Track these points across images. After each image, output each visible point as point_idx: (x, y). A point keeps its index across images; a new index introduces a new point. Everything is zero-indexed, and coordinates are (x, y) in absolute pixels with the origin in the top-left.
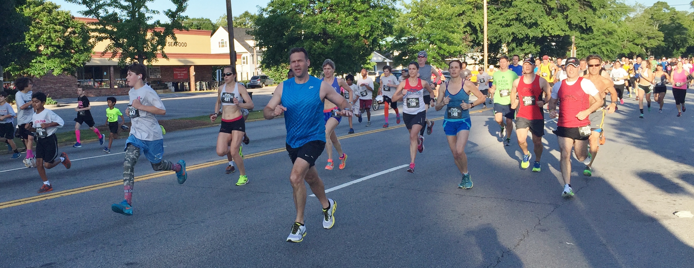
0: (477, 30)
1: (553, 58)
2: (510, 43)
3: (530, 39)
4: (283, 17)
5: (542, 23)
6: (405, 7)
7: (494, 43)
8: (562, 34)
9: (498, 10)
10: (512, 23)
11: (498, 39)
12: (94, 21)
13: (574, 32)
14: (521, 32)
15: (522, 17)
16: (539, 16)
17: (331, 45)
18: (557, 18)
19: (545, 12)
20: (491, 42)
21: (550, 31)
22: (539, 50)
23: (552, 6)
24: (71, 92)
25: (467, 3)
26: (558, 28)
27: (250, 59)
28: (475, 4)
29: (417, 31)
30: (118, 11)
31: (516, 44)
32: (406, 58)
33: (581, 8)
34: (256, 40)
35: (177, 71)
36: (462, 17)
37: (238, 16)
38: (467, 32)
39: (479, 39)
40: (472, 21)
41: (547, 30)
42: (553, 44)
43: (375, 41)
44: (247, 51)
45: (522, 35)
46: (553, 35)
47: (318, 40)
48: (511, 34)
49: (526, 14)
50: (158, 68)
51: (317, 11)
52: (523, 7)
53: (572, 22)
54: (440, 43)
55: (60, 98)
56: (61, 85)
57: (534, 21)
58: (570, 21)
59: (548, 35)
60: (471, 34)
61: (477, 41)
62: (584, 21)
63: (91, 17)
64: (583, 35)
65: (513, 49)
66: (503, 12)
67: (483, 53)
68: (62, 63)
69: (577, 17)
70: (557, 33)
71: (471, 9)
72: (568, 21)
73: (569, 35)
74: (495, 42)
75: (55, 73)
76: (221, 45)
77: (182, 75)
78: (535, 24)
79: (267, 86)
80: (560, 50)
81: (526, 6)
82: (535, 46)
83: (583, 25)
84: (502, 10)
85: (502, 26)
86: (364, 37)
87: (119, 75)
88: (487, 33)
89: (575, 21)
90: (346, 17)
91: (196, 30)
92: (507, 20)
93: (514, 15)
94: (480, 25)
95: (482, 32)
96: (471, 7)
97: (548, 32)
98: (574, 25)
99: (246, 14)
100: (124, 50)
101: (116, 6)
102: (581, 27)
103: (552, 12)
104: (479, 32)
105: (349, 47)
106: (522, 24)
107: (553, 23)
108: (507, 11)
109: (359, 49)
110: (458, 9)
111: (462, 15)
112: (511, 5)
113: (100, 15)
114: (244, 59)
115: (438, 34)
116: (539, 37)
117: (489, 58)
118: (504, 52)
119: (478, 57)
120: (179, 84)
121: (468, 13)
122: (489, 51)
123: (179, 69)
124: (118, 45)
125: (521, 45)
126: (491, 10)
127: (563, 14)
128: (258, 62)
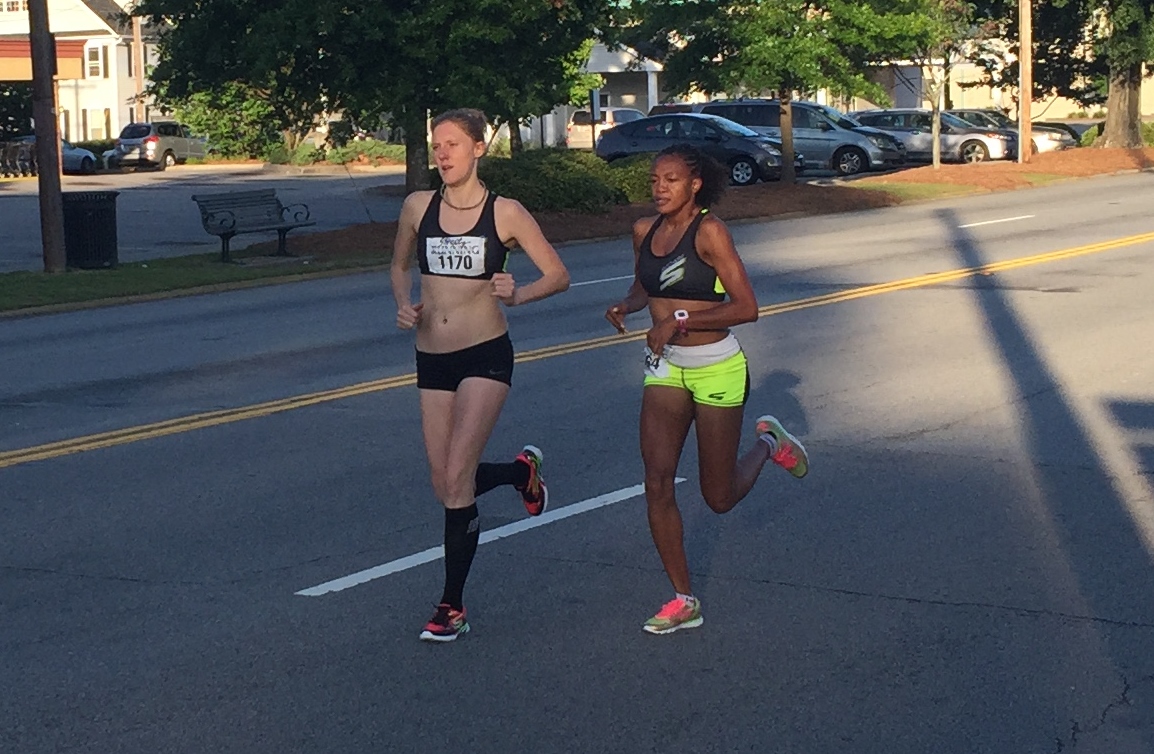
27: (116, 57)
44: (106, 27)
65: (1134, 29)
67: (1017, 39)
79: (180, 161)
109: (532, 23)
114: (94, 55)
117: (1042, 61)
118: (1099, 38)
119: (1001, 56)
128: (150, 72)
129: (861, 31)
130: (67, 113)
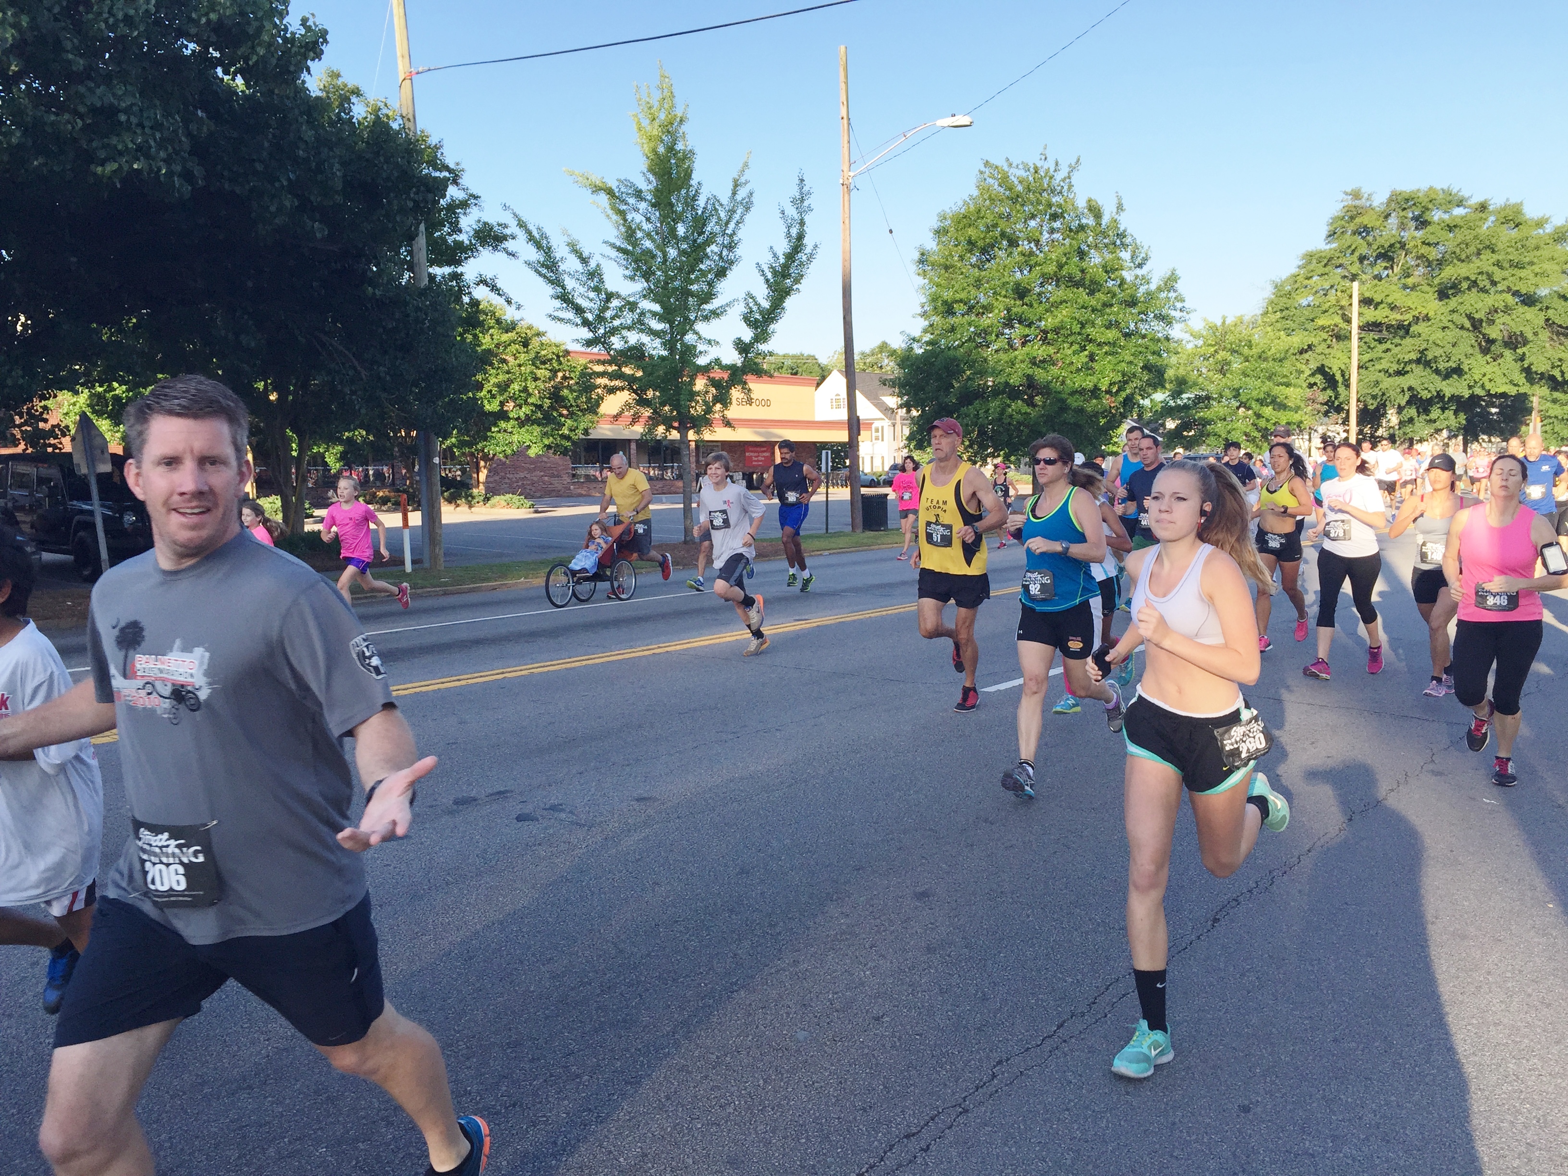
0: (1338, 382)
1: (1493, 439)
2: (1404, 407)
3: (1446, 399)
4: (951, 352)
5: (1470, 369)
6: (1192, 335)
7: (1371, 407)
8: (1512, 391)
9: (1380, 343)
10: (1408, 368)
11: (1378, 400)
12: (602, 358)
13: (1536, 387)
14: (1426, 386)
15: (1430, 356)
16: (1466, 355)
17: (1043, 408)
18: (1502, 359)
19: (1477, 348)
20: (1366, 406)
21: (1488, 386)
22: (1464, 422)
23: (1493, 336)
24: (560, 487)
25: (1318, 329)
26: (1505, 380)
27: (888, 432)
28: (1333, 330)
29: (1213, 383)
30: (645, 339)
31: (1418, 409)
32: (1190, 434)
33: (1552, 339)
34: (901, 395)
35: (752, 452)
36: (1306, 356)
37: (868, 351)
38: (1315, 384)
39: (1341, 400)
40: (1326, 363)
41: (1481, 382)
42: (1494, 410)
43: (1129, 402)
44: (883, 417)
45: (1429, 391)
46: (1493, 392)
47: (1018, 398)
48: (1406, 390)
49: (1438, 352)
50: (717, 446)
51: (1017, 343)
52: (1431, 339)
53: (1534, 369)
54: (1258, 406)
55: (540, 497)
56: (542, 473)
57: (1454, 365)
58: (1529, 368)
59: (1482, 393)
60: (1324, 389)
61: (1336, 403)
62: (1558, 366)
63: (596, 350)
64: (1557, 395)
65: (1411, 420)
66: (1390, 346)
67: (1348, 425)
68: (545, 434)
69: (1544, 359)
70: (1500, 390)
71: (1325, 340)
72: (1526, 366)
73: (1525, 393)
74: (1372, 405)
75: (532, 452)
76: (834, 404)
77: (760, 458)
78: (1458, 371)
80: (1507, 424)
81: (1440, 334)
82: (1456, 413)
83: (1556, 373)
84: (1389, 342)
85: (1387, 375)
86: (1108, 392)
87: (646, 458)
88: (1358, 387)
89: (1541, 366)
90: (1074, 353)
91: (789, 376)
92: (1398, 362)
93: (1412, 353)
94: (1342, 371)
95: (1348, 386)
96: (1325, 335)
97: (1483, 386)
98: (1537, 374)
99: (883, 347)
100: (655, 412)
101: (642, 331)
102: (1552, 378)
103: (1493, 348)
104: (1340, 384)
105: (1081, 411)
106: (1428, 369)
107: (1494, 369)
108: (1400, 345)
109: (1096, 415)
110: (1298, 340)
111: (1306, 351)
112: (1407, 332)
113: (613, 347)
114: (877, 430)
115: (1255, 388)
116: (1462, 397)
117: (1360, 437)
118: (1391, 425)
119: (1338, 434)
120: (755, 476)
121: (1319, 349)
122: (1359, 424)
123: (755, 449)
124: (642, 402)
125: (1427, 412)
126: (1365, 343)
127: (1515, 351)
128: (904, 438)
129: (1268, 420)
130: (863, 458)
